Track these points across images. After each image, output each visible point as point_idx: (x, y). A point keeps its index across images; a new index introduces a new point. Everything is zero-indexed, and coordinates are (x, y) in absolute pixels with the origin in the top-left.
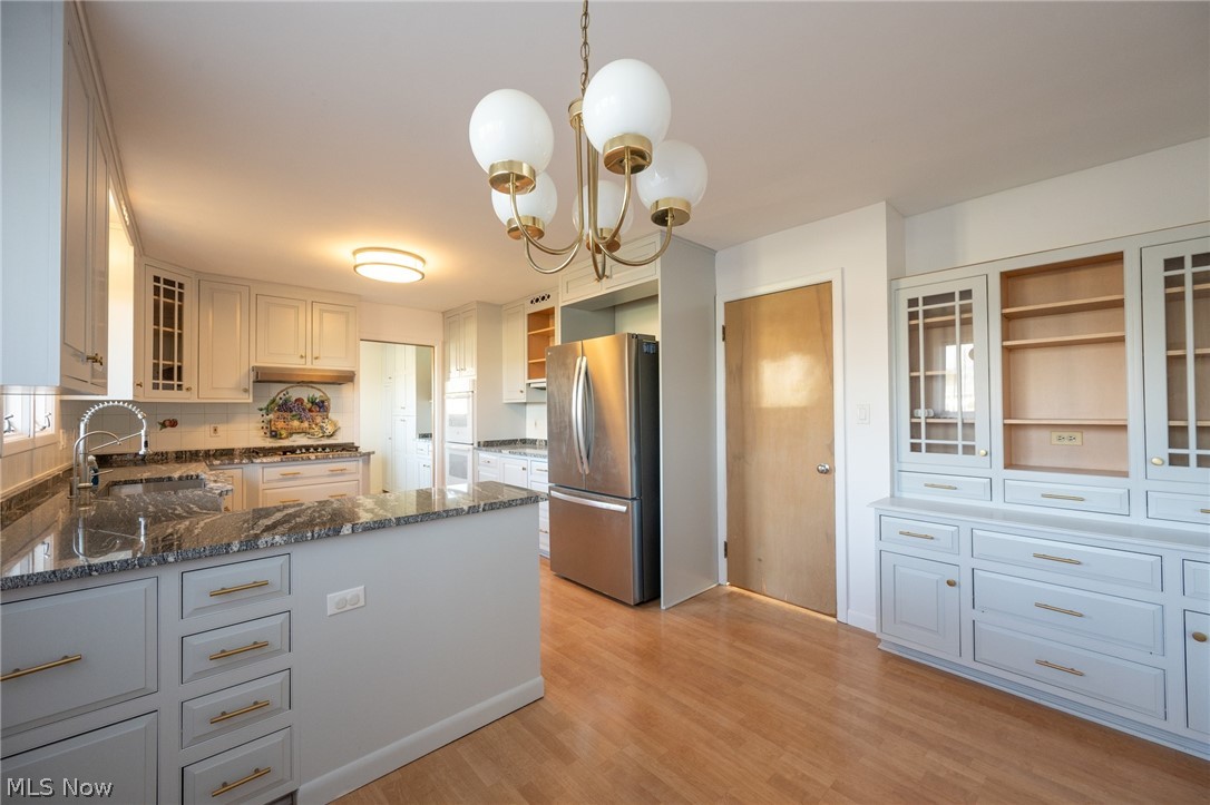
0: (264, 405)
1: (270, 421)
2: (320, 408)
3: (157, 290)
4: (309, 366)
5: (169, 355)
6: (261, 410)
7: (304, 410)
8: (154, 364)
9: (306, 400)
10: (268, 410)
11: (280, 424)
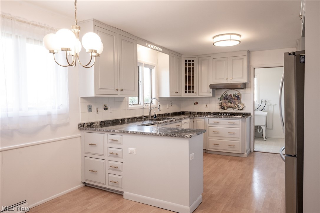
0: (220, 97)
1: (221, 103)
2: (238, 98)
3: (186, 64)
4: (229, 82)
5: (190, 83)
6: (219, 99)
7: (232, 99)
8: (186, 86)
9: (233, 95)
10: (221, 99)
11: (225, 104)
